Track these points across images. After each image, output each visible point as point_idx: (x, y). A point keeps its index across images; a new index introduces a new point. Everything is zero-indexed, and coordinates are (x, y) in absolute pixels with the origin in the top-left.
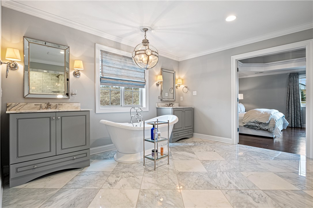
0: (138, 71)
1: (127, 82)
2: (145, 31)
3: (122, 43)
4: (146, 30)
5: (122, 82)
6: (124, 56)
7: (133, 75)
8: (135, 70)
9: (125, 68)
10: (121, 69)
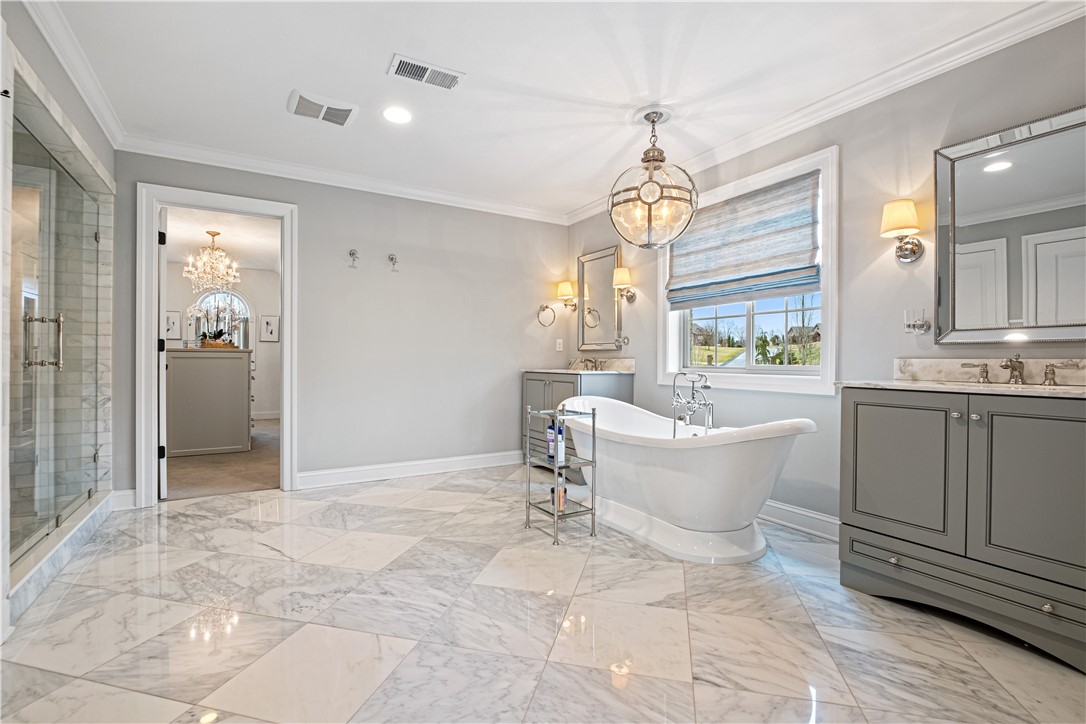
0: (781, 231)
1: (734, 286)
2: (653, 122)
3: (720, 161)
4: (653, 118)
5: (717, 289)
6: (727, 202)
7: (758, 253)
8: (773, 229)
9: (731, 239)
10: (717, 248)
